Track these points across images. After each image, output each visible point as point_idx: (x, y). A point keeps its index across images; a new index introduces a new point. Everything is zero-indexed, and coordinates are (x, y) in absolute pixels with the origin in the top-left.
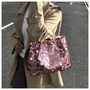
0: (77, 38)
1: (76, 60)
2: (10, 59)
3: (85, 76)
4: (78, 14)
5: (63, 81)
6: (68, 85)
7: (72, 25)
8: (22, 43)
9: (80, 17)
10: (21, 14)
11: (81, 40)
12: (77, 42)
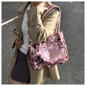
0: (76, 35)
1: (73, 55)
2: (11, 52)
3: (81, 71)
4: (78, 12)
5: (60, 75)
6: (64, 78)
7: (71, 22)
8: (21, 39)
9: (80, 14)
10: (21, 13)
11: (79, 37)
12: (75, 39)
